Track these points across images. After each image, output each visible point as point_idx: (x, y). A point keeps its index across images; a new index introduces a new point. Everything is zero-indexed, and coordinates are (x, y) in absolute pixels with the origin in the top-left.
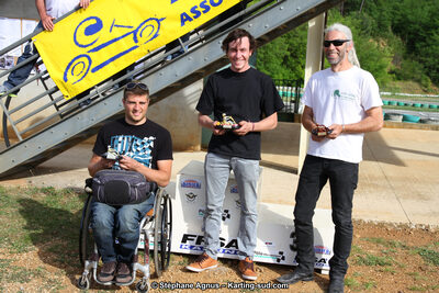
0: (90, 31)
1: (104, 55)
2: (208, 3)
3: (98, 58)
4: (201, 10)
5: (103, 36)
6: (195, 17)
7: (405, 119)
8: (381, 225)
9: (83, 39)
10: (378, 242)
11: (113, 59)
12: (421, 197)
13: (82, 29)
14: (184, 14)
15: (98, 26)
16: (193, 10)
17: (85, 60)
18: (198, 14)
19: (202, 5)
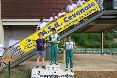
0: (28, 42)
1: (31, 45)
3: (30, 46)
5: (31, 42)
7: (77, 52)
8: (79, 71)
9: (27, 43)
10: (80, 74)
11: (32, 46)
12: (84, 66)
13: (27, 41)
14: (45, 38)
15: (30, 41)
17: (28, 46)
18: (47, 38)
19: (48, 36)
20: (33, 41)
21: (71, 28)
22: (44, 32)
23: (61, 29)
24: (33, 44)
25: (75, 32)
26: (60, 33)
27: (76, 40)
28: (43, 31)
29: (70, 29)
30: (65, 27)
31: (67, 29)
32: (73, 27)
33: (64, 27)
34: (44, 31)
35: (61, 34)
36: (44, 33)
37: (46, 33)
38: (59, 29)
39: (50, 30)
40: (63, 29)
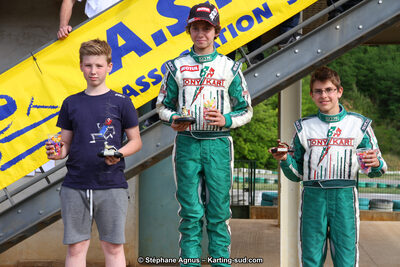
1: (20, 146)
2: (159, 72)
3: (11, 150)
4: (150, 81)
5: (17, 120)
6: (142, 91)
11: (30, 151)
14: (128, 87)
15: (10, 107)
16: (139, 82)
18: (146, 86)
19: (151, 74)
20: (37, 115)
22: (121, 42)
23: (258, 13)
24: (32, 138)
25: (376, 37)
26: (252, 45)
27: (384, 104)
28: (112, 33)
29: (332, 14)
31: (308, 11)
34: (121, 29)
35: (260, 57)
36: (126, 50)
37: (142, 49)
38: (247, 18)
39: (174, 21)
40: (280, 11)
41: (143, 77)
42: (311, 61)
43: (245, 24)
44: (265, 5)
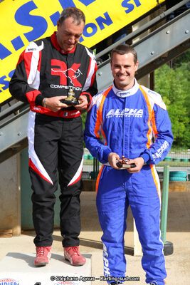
6: (4, 88)
16: (1, 81)
21: (176, 13)
23: (100, 20)
30: (131, 8)
32: (183, 9)
33: (124, 4)
38: (92, 25)
39: (30, 29)
40: (119, 19)
41: (5, 77)
42: (147, 60)
43: (90, 30)
44: (106, 14)
